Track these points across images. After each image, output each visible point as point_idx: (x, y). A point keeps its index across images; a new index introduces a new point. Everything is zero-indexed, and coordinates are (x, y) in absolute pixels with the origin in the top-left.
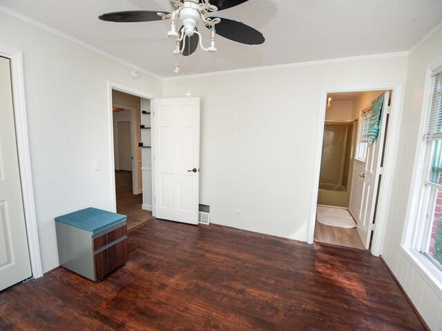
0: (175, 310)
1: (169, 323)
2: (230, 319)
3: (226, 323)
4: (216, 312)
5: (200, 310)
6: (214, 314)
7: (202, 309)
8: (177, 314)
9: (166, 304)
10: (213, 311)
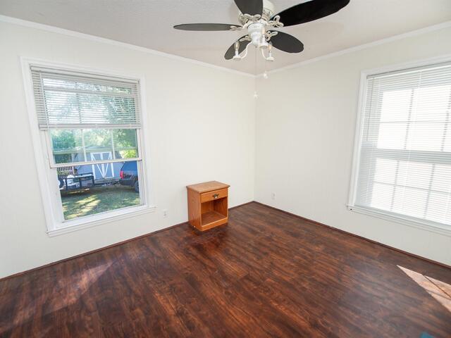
0: (258, 321)
1: (266, 311)
2: (213, 294)
3: (218, 292)
4: (220, 304)
5: (234, 311)
6: (223, 303)
7: (231, 311)
8: (258, 317)
9: (268, 333)
10: (223, 306)
